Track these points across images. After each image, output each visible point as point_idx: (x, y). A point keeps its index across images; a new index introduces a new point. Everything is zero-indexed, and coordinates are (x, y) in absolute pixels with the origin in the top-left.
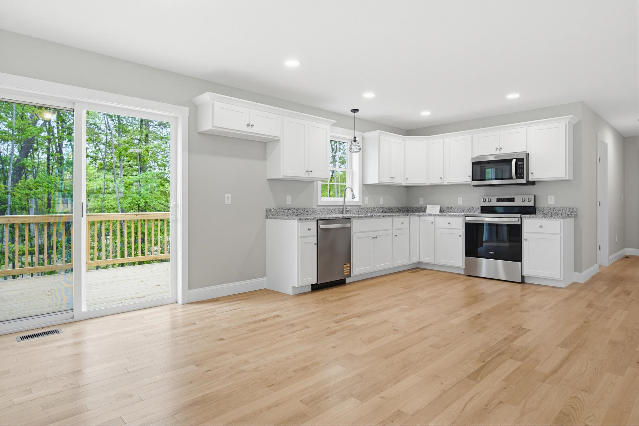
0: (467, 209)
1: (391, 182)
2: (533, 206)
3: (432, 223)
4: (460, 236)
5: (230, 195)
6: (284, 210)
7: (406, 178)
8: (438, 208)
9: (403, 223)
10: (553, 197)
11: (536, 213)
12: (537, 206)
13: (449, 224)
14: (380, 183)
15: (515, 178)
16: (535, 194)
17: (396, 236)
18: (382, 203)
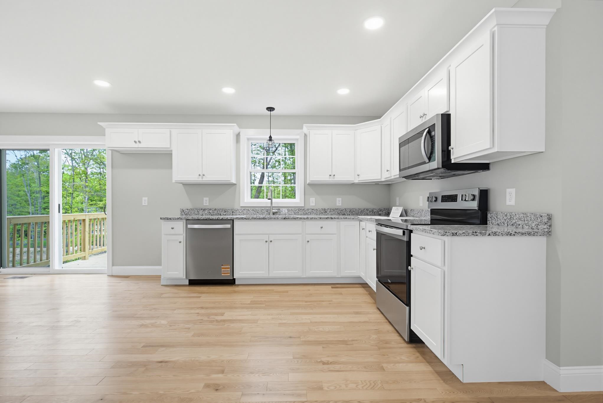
0: (424, 212)
1: (331, 180)
4: (374, 250)
5: (146, 198)
6: (199, 211)
7: (357, 174)
8: (400, 211)
9: (322, 228)
10: (513, 191)
11: (488, 222)
12: (490, 209)
17: (308, 242)
18: (340, 205)
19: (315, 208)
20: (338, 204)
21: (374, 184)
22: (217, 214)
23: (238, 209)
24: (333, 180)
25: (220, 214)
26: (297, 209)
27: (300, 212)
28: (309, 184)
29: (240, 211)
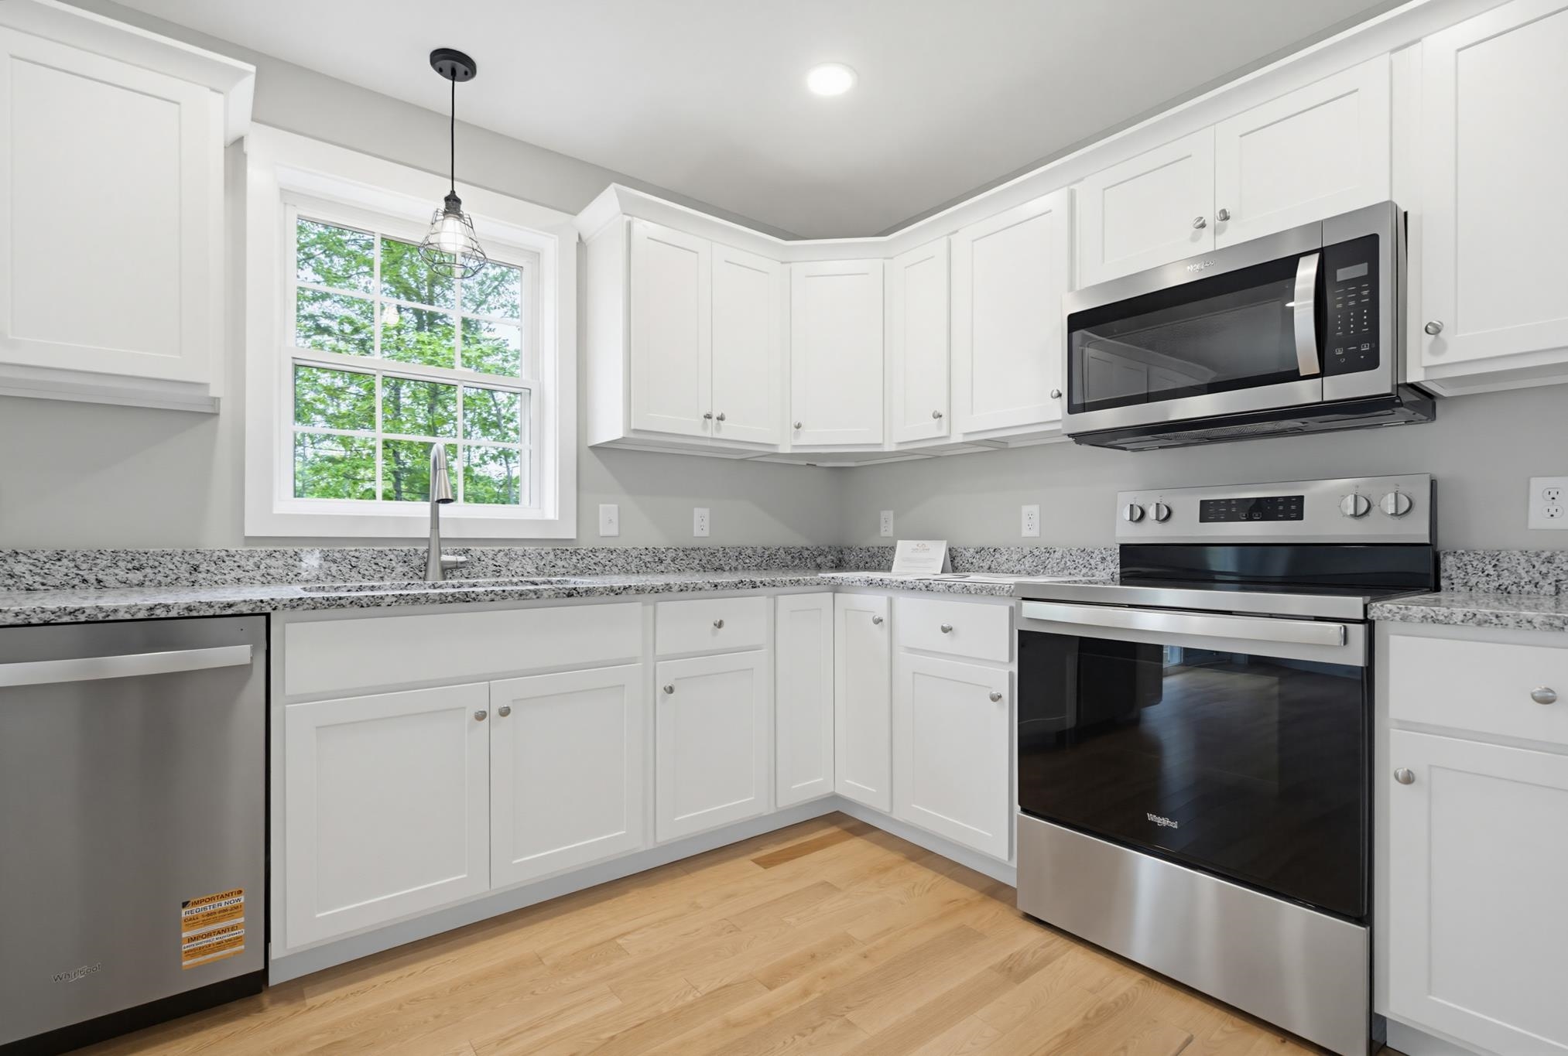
0: (1058, 555)
1: (708, 434)
2: (1427, 541)
3: (878, 621)
4: (996, 698)
7: (795, 421)
8: (938, 552)
9: (720, 625)
10: (1564, 484)
11: (1444, 583)
12: (1444, 542)
13: (945, 630)
14: (632, 436)
15: (1317, 371)
16: (1440, 473)
17: (671, 690)
18: (706, 533)
19: (621, 545)
20: (697, 532)
21: (805, 463)
22: (76, 582)
23: (232, 550)
24: (716, 435)
25: (99, 581)
26: (549, 549)
27: (560, 563)
28: (596, 448)
29: (243, 563)
